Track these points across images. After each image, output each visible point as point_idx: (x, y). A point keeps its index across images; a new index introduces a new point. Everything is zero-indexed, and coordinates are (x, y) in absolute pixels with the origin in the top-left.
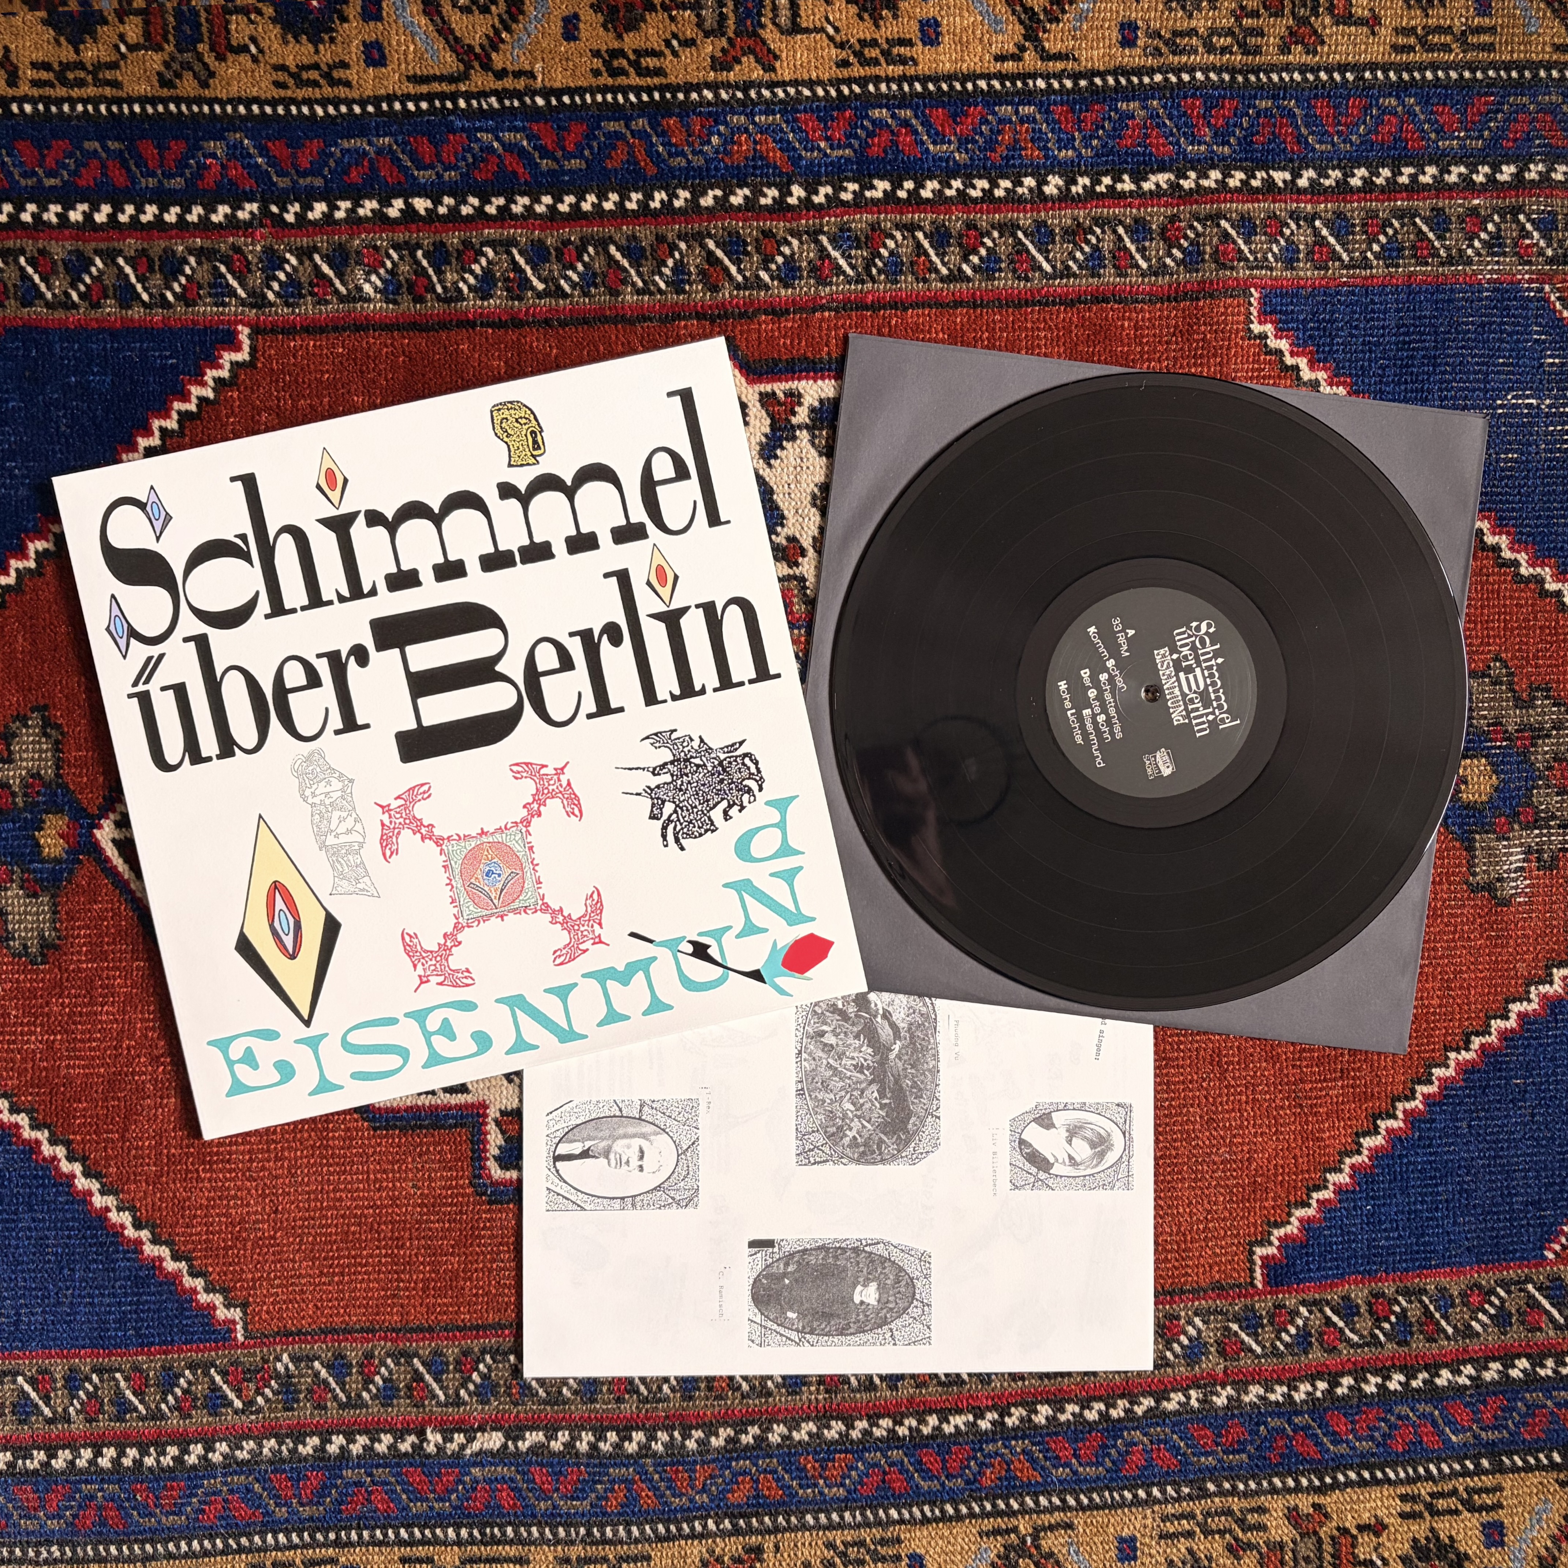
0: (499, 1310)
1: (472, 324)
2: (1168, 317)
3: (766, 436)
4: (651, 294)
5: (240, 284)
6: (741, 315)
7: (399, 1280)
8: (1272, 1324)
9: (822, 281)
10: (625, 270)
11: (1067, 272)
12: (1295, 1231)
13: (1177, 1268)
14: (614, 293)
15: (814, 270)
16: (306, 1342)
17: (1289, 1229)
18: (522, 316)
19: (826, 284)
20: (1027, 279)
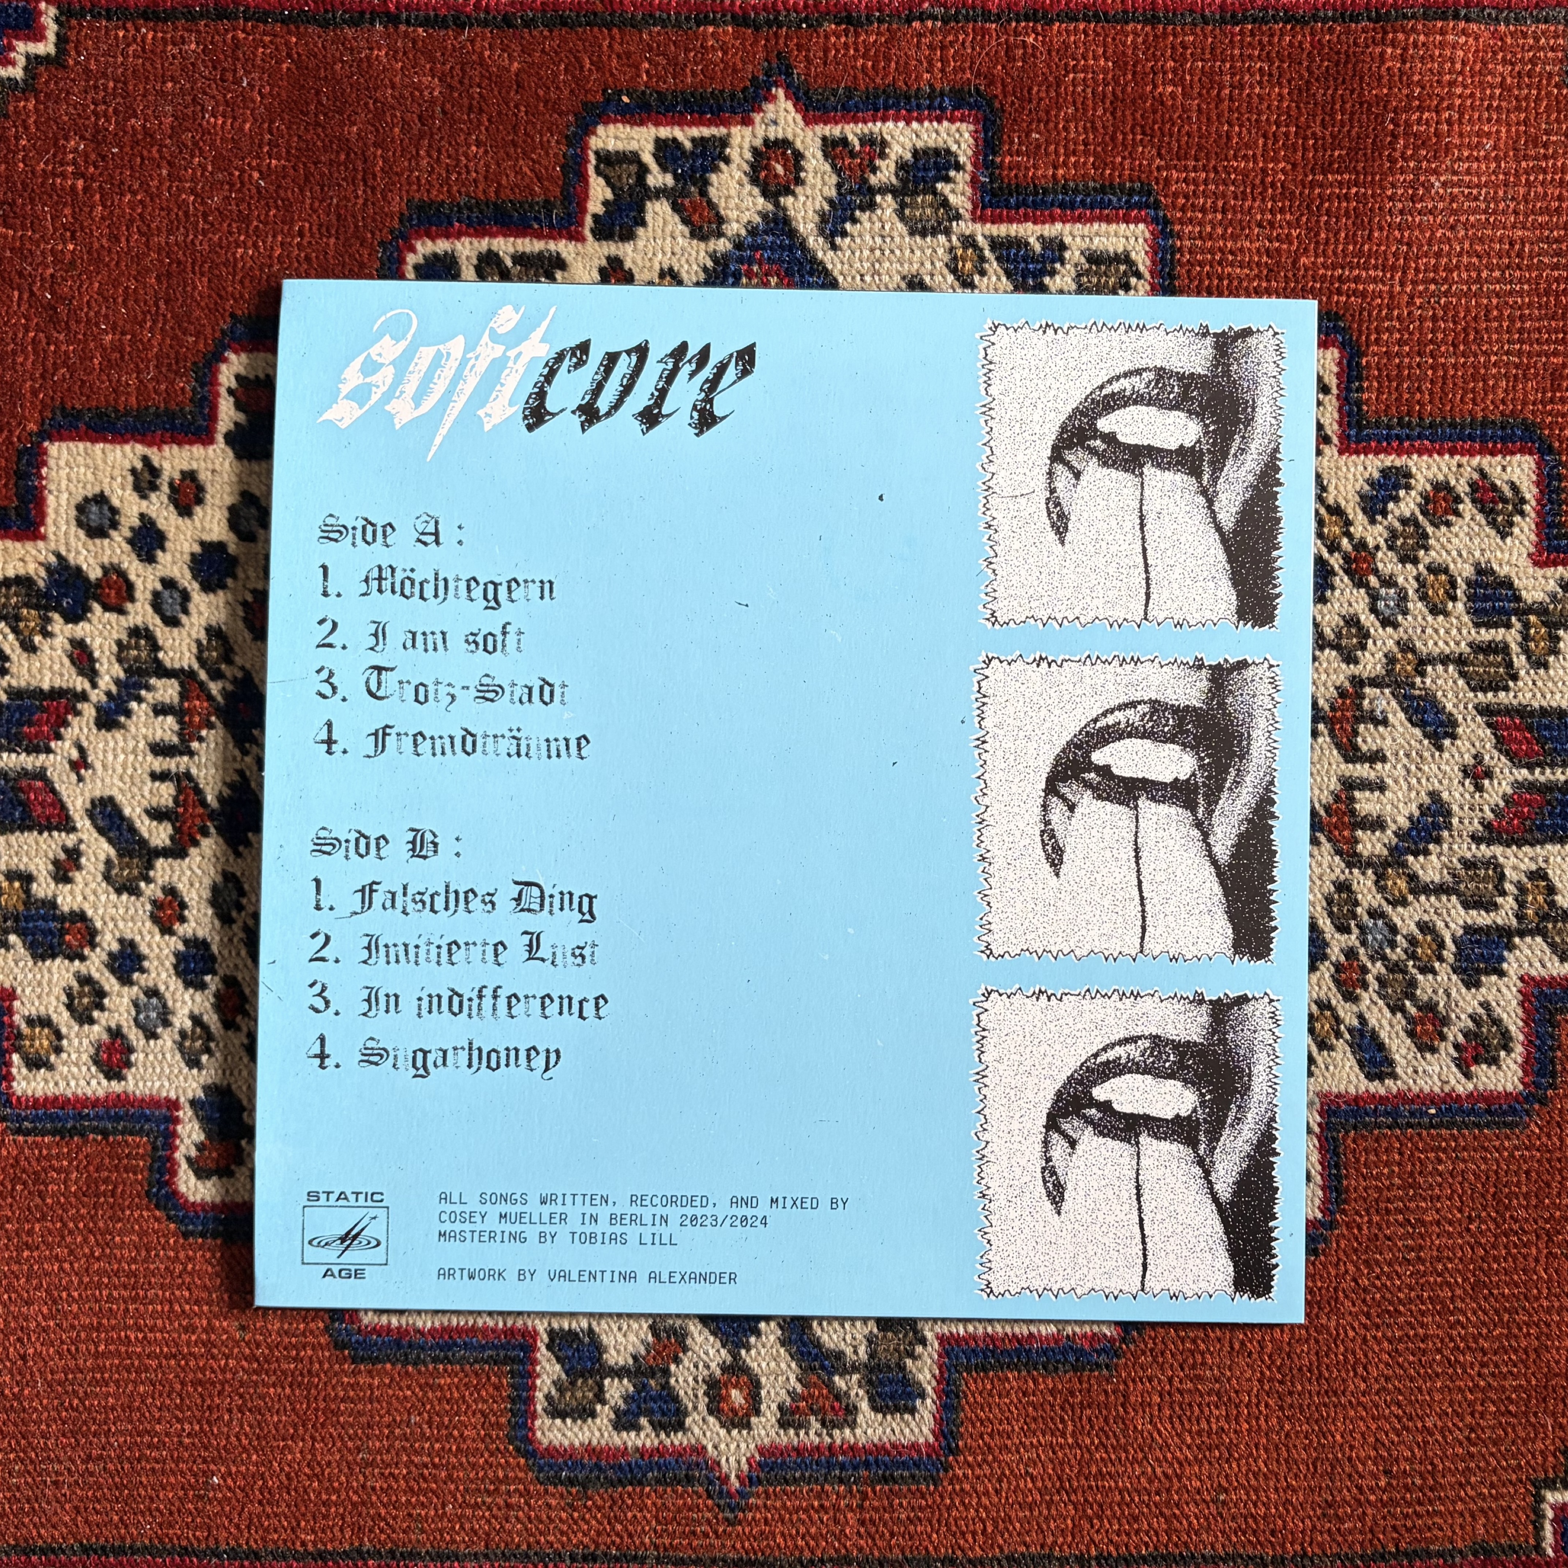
0: (360, 1529)
3: (830, 201)
13: (1418, 1516)
18: (469, 10)
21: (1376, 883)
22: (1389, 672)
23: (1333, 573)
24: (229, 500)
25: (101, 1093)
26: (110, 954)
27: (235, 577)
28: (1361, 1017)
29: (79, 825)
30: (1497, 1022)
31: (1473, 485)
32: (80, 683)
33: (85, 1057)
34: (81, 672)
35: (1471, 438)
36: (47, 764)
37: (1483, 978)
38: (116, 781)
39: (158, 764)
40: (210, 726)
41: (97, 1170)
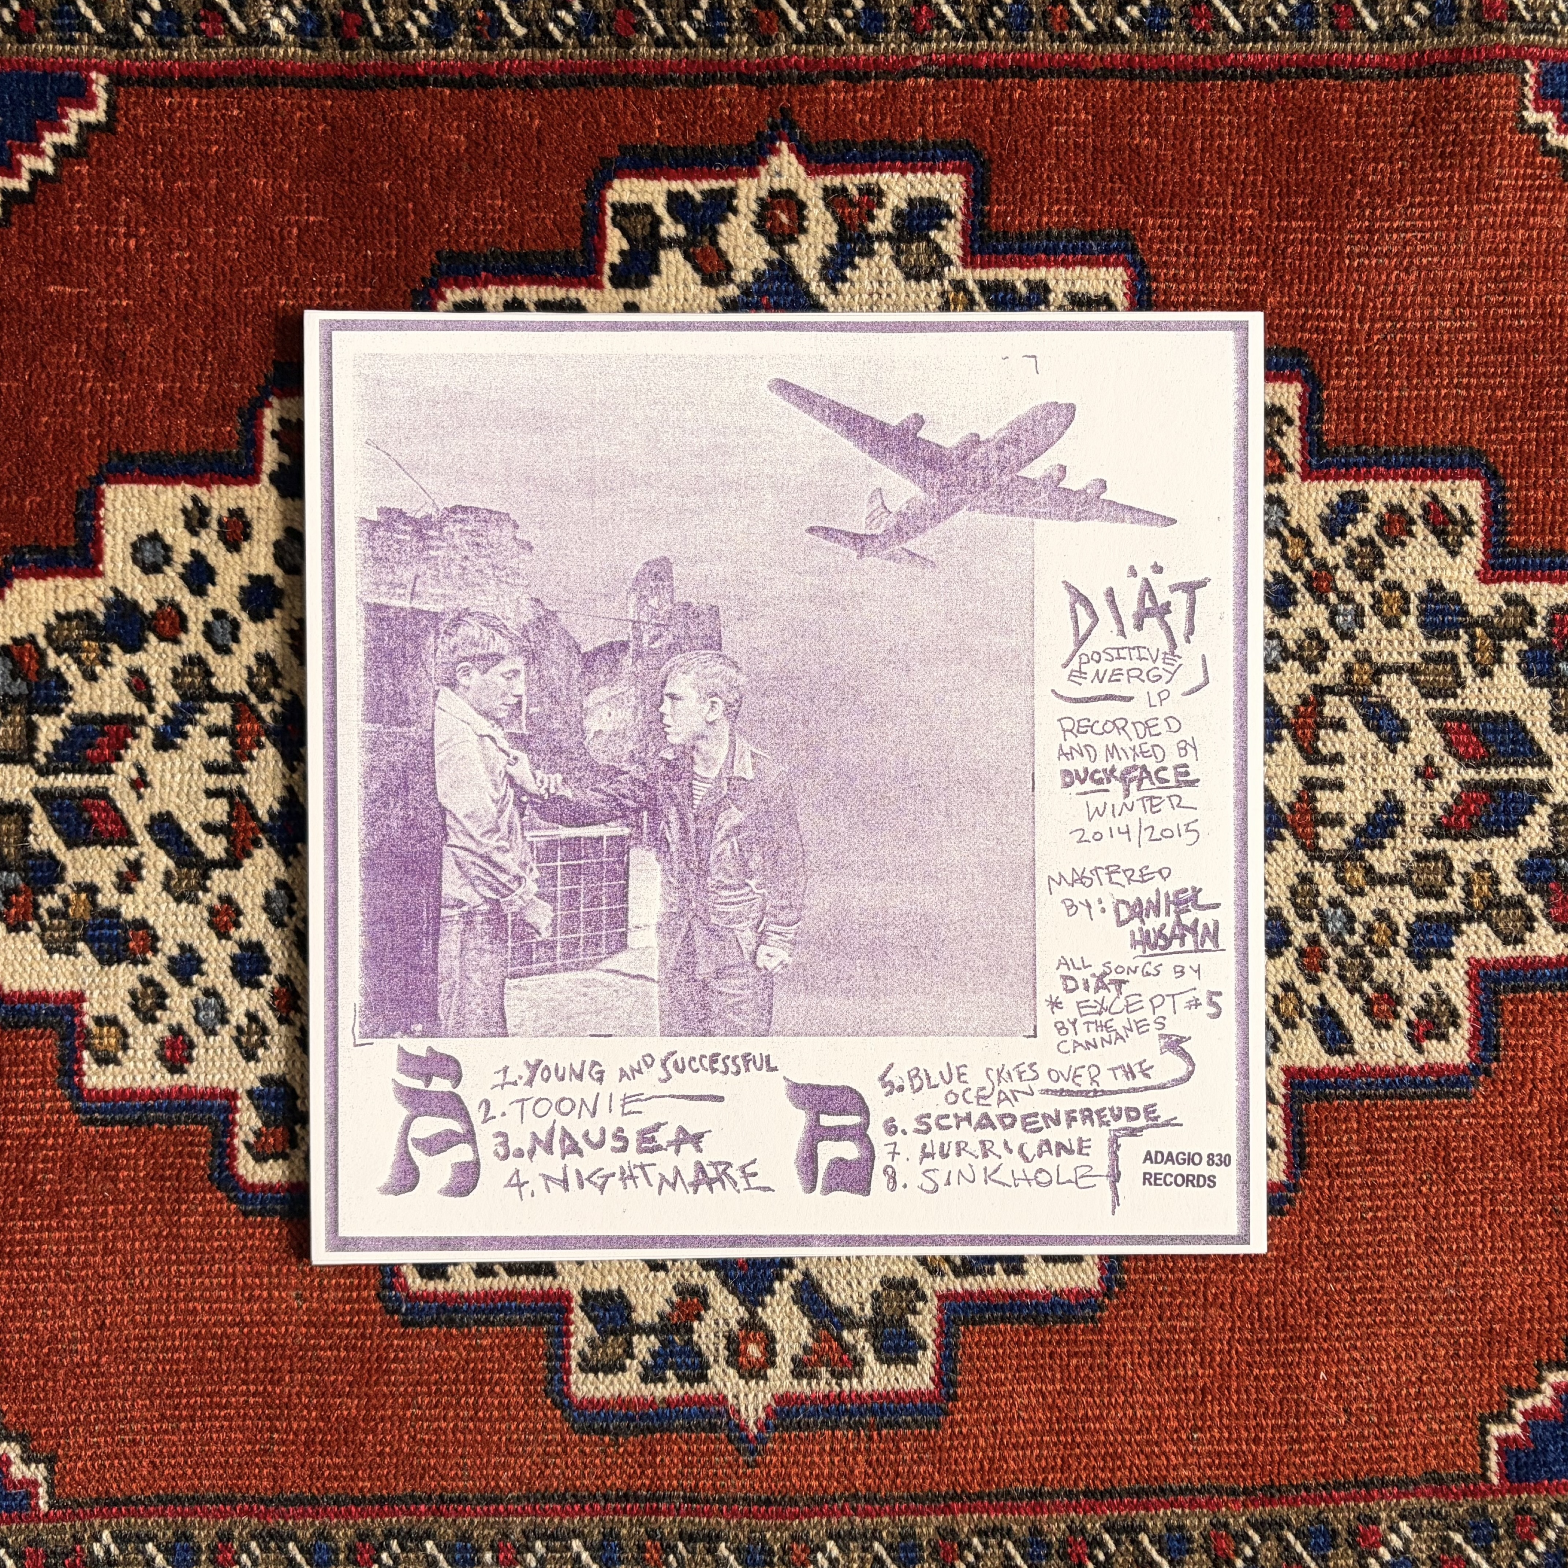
0: (412, 1477)
1: (423, 82)
2: (1405, 101)
3: (831, 248)
4: (676, 46)
5: (96, 14)
6: (802, 79)
7: (273, 1429)
8: (1511, 1537)
9: (918, 35)
10: (641, 11)
11: (1263, 33)
12: (1548, 1403)
13: (1375, 1449)
14: (624, 43)
15: (907, 20)
16: (137, 1514)
17: (1539, 1400)
18: (492, 71)
19: (922, 41)
20: (1207, 42)
21: (1335, 875)
22: (1349, 682)
23: (1296, 590)
24: (274, 535)
25: (165, 1086)
26: (171, 959)
27: (280, 606)
28: (1322, 998)
29: (139, 840)
30: (1447, 1001)
31: (1425, 507)
32: (138, 709)
33: (149, 1053)
34: (139, 697)
35: (1423, 464)
36: (109, 784)
37: (1434, 962)
38: (173, 798)
39: (213, 781)
40: (261, 746)
41: (163, 1156)
